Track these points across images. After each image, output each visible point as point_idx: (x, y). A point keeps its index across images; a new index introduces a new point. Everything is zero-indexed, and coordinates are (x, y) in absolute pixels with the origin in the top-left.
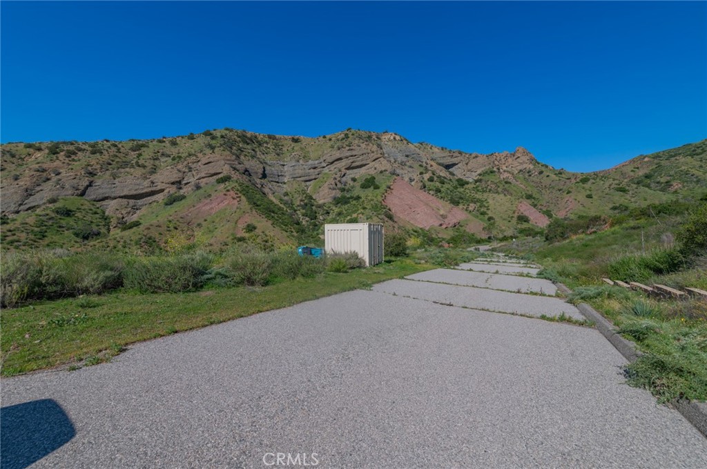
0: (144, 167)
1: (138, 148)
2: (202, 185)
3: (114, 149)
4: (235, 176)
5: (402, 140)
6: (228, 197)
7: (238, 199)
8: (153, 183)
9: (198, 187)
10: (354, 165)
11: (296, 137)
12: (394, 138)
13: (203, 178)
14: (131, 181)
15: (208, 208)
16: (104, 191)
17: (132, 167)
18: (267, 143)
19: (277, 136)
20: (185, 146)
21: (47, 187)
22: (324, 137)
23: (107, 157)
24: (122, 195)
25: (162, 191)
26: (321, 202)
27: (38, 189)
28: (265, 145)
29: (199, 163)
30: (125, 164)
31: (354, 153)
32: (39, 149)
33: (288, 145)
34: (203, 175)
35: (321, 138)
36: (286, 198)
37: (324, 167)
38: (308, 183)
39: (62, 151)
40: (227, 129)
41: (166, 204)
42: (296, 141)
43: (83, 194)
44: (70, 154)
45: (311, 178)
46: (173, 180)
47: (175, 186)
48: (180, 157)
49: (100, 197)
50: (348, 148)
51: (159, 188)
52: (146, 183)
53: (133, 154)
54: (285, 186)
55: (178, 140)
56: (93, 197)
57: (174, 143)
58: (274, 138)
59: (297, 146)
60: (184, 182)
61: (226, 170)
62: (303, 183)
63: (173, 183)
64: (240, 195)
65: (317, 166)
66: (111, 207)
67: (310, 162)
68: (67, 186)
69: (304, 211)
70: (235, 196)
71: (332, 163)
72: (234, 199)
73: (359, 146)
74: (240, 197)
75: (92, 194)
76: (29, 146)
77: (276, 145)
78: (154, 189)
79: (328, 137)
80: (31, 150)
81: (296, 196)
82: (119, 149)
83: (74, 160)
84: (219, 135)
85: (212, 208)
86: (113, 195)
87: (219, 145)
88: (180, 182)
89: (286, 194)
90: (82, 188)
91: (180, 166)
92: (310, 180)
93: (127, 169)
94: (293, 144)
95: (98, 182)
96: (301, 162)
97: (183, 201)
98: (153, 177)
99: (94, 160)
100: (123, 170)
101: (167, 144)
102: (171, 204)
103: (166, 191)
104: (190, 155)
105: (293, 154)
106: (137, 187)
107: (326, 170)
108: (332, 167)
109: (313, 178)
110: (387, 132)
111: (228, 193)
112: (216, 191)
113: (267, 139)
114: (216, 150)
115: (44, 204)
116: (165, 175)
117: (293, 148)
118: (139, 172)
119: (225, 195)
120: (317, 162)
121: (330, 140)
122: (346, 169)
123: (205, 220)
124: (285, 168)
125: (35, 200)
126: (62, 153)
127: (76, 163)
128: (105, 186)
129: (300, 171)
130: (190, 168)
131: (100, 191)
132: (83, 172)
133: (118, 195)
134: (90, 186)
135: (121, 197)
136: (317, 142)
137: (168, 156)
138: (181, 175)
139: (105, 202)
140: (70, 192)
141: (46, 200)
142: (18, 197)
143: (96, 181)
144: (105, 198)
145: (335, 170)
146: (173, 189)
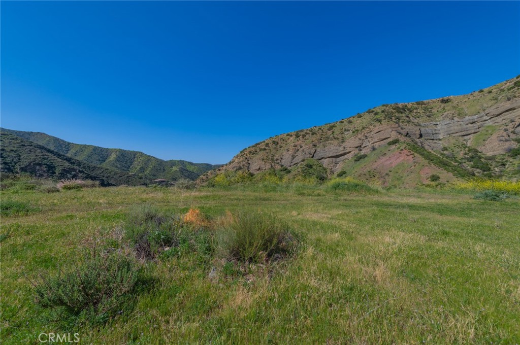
0: (338, 139)
1: (331, 128)
2: (376, 147)
3: (320, 131)
4: (402, 139)
6: (402, 154)
7: (412, 156)
8: (345, 148)
9: (374, 149)
11: (445, 98)
13: (376, 142)
14: (333, 148)
15: (388, 162)
16: (322, 154)
17: (332, 140)
18: (416, 109)
19: (425, 101)
20: (358, 123)
21: (299, 153)
23: (319, 136)
25: (350, 152)
26: (490, 154)
27: (296, 155)
28: (415, 111)
29: (372, 133)
30: (327, 139)
32: (291, 136)
33: (437, 107)
34: (376, 140)
35: (477, 93)
36: (445, 152)
37: (485, 121)
38: (466, 138)
39: (300, 135)
40: (383, 106)
41: (356, 161)
42: (445, 101)
43: (313, 157)
44: (304, 136)
45: (469, 132)
46: (357, 145)
47: (358, 149)
48: (357, 130)
49: (320, 158)
51: (348, 151)
52: (341, 148)
53: (330, 132)
54: (440, 142)
55: (351, 119)
56: (317, 158)
57: (350, 122)
58: (423, 103)
59: (448, 106)
60: (363, 146)
61: (394, 136)
62: (461, 139)
63: (357, 147)
64: (412, 153)
65: (476, 120)
66: (325, 162)
67: (467, 118)
68: (307, 153)
69: (472, 163)
70: (409, 154)
71: (498, 115)
72: (408, 156)
74: (413, 154)
75: (317, 156)
76: (288, 135)
77: (425, 109)
78: (345, 152)
79: (486, 90)
80: (289, 137)
81: (456, 150)
82: (322, 131)
83: (305, 139)
84: (379, 111)
85: (391, 163)
86: (326, 156)
87: (383, 118)
88: (360, 146)
89: (445, 149)
90: (313, 153)
91: (359, 136)
93: (330, 141)
94: (443, 105)
95: (318, 150)
96: (456, 119)
97: (366, 159)
98: (344, 145)
99: (314, 138)
100: (327, 142)
101: (346, 123)
102: (359, 160)
103: (352, 153)
104: (363, 128)
105: (445, 113)
106: (337, 151)
107: (489, 123)
108: (499, 119)
109: (473, 131)
111: (402, 152)
112: (389, 151)
113: (416, 106)
114: (382, 122)
115: (300, 162)
116: (351, 142)
117: (444, 109)
118: (336, 142)
119: (400, 153)
120: (476, 117)
121: (490, 92)
123: (390, 171)
124: (439, 127)
125: (296, 160)
126: (301, 137)
127: (307, 141)
128: (321, 152)
129: (456, 128)
130: (366, 137)
131: (320, 154)
132: (311, 145)
133: (327, 156)
134: (315, 152)
135: (329, 157)
136: (472, 98)
137: (348, 130)
138: (361, 142)
139: (322, 160)
140: (308, 156)
141: (300, 160)
142: (290, 159)
143: (318, 149)
144: (322, 158)
145: (504, 121)
146: (357, 151)
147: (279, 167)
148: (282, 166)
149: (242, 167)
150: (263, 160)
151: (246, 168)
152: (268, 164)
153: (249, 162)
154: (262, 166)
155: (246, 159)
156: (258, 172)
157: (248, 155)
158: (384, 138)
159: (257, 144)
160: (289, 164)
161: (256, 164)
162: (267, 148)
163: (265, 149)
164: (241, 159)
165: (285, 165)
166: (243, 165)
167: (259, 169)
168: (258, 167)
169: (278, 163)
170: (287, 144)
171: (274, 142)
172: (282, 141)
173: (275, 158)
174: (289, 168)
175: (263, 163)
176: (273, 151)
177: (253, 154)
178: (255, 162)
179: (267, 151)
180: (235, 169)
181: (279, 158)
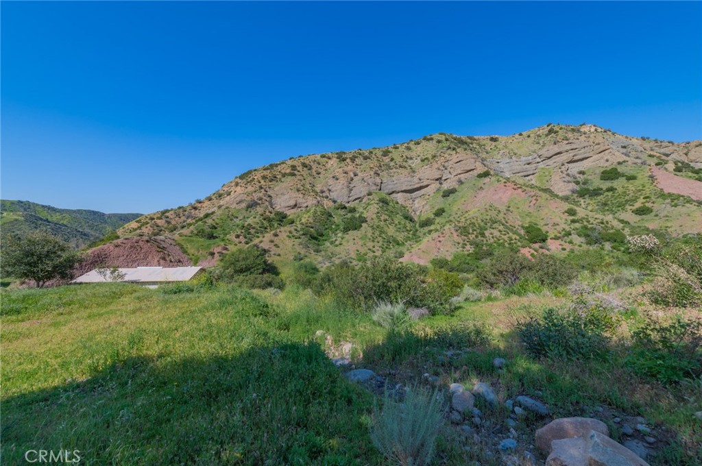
0: (405, 167)
1: (385, 153)
2: (463, 180)
4: (491, 171)
5: (605, 132)
6: (509, 188)
7: (521, 190)
8: (420, 180)
9: (461, 182)
10: (576, 158)
11: (492, 137)
12: (596, 130)
13: (460, 174)
14: (403, 179)
16: (393, 186)
17: (396, 168)
19: (475, 137)
20: (420, 150)
21: (357, 183)
22: (521, 135)
23: (375, 161)
24: (403, 189)
25: (427, 186)
27: (352, 186)
29: (450, 162)
30: (389, 166)
31: (574, 146)
32: (330, 158)
33: (488, 144)
34: (460, 172)
35: (517, 136)
37: (539, 163)
38: (529, 178)
39: (347, 158)
41: (444, 196)
42: (493, 140)
43: (380, 190)
44: (353, 159)
45: (529, 173)
46: (437, 177)
47: (438, 182)
48: (427, 159)
49: (391, 191)
50: (566, 142)
51: (425, 184)
52: (416, 180)
53: (386, 160)
56: (386, 191)
57: (408, 149)
59: (499, 145)
60: (444, 178)
61: (480, 167)
62: (524, 179)
63: (437, 180)
64: (517, 186)
65: (531, 161)
66: (400, 198)
67: (523, 159)
68: (370, 183)
70: (514, 187)
71: (550, 157)
72: (515, 189)
73: (578, 139)
74: (520, 188)
75: (386, 189)
76: (323, 156)
78: (421, 184)
79: (524, 133)
80: (325, 159)
82: (375, 155)
83: (358, 165)
84: (440, 139)
86: (397, 190)
88: (441, 178)
90: (379, 184)
91: (436, 166)
92: (528, 176)
93: (394, 170)
94: (494, 143)
95: (385, 180)
96: (514, 158)
97: (458, 193)
98: (417, 176)
100: (391, 171)
101: (402, 149)
102: (448, 196)
103: (432, 186)
105: (501, 152)
106: (411, 183)
107: (541, 165)
108: (550, 162)
109: (532, 173)
110: (584, 124)
112: (484, 184)
114: (458, 151)
115: (364, 196)
116: (428, 173)
117: (496, 147)
118: (404, 171)
119: (505, 186)
120: (530, 158)
121: (529, 136)
122: (567, 163)
124: (501, 165)
125: (356, 193)
126: (348, 160)
127: (362, 167)
128: (390, 183)
129: (518, 167)
130: (444, 166)
131: (390, 187)
132: (372, 173)
133: (400, 190)
134: (381, 183)
135: (402, 191)
136: (515, 140)
137: (411, 159)
138: (440, 172)
139: (394, 195)
140: (374, 187)
141: (365, 193)
142: (345, 191)
143: (383, 179)
144: (393, 192)
145: (555, 164)
146: (437, 185)
147: (331, 204)
148: (335, 202)
149: (260, 202)
150: (298, 190)
151: (267, 203)
152: (310, 198)
153: (269, 193)
154: (300, 200)
155: (262, 188)
156: (293, 211)
157: (262, 182)
158: (469, 169)
159: (272, 166)
160: (346, 199)
161: (286, 197)
162: (296, 172)
163: (294, 175)
164: (250, 189)
165: (339, 201)
166: (261, 199)
167: (295, 205)
168: (292, 203)
169: (327, 197)
170: (326, 170)
171: (304, 165)
172: (316, 165)
173: (318, 189)
174: (347, 205)
175: (301, 196)
176: (309, 179)
177: (271, 182)
178: (283, 194)
179: (299, 177)
180: (244, 205)
181: (325, 189)
